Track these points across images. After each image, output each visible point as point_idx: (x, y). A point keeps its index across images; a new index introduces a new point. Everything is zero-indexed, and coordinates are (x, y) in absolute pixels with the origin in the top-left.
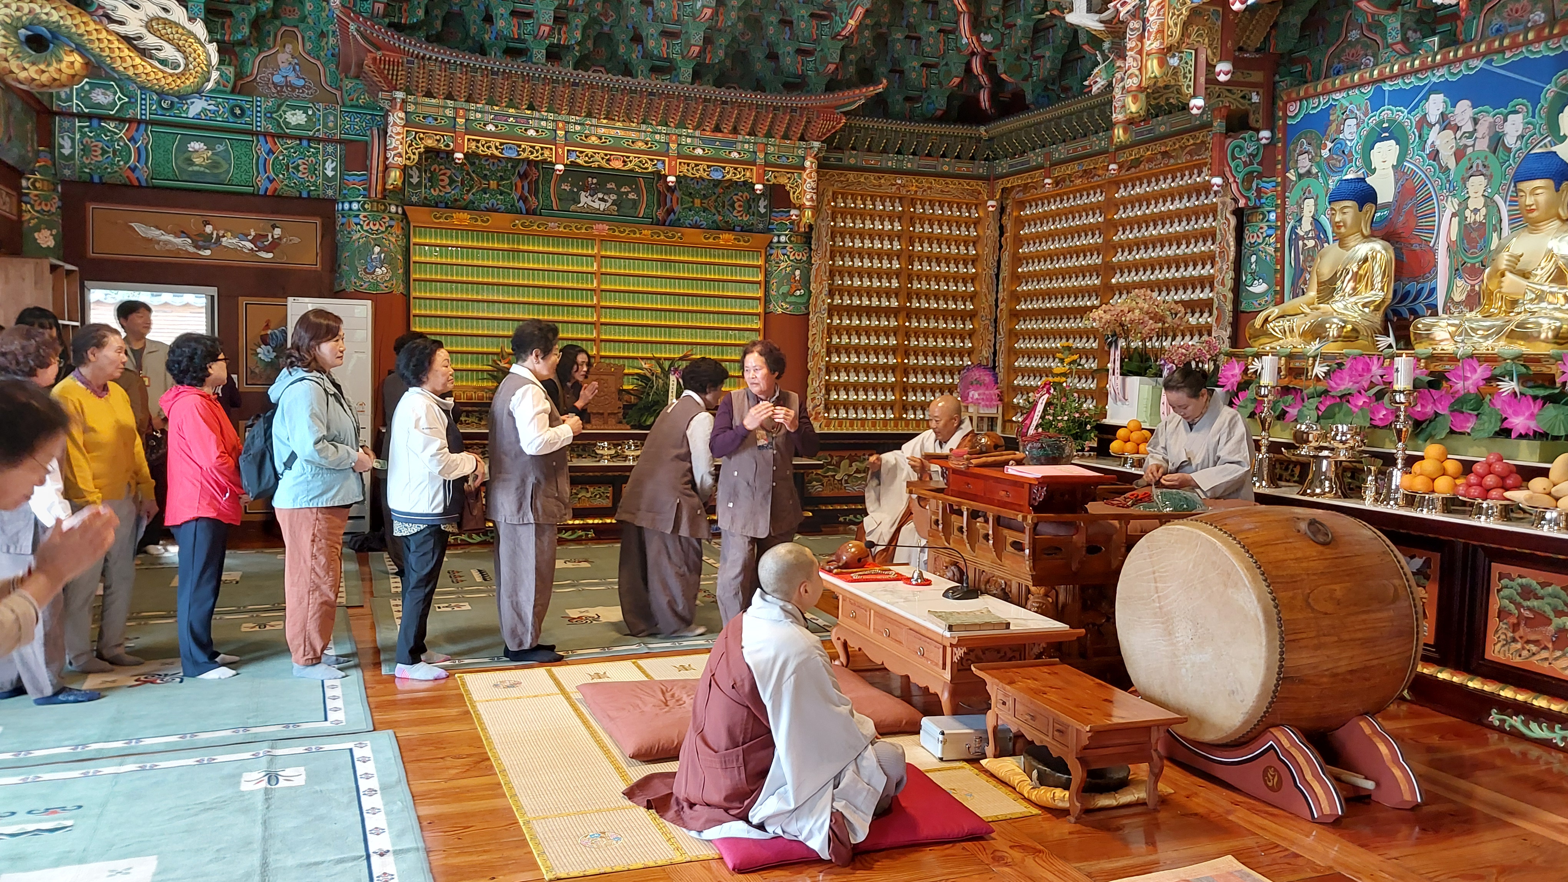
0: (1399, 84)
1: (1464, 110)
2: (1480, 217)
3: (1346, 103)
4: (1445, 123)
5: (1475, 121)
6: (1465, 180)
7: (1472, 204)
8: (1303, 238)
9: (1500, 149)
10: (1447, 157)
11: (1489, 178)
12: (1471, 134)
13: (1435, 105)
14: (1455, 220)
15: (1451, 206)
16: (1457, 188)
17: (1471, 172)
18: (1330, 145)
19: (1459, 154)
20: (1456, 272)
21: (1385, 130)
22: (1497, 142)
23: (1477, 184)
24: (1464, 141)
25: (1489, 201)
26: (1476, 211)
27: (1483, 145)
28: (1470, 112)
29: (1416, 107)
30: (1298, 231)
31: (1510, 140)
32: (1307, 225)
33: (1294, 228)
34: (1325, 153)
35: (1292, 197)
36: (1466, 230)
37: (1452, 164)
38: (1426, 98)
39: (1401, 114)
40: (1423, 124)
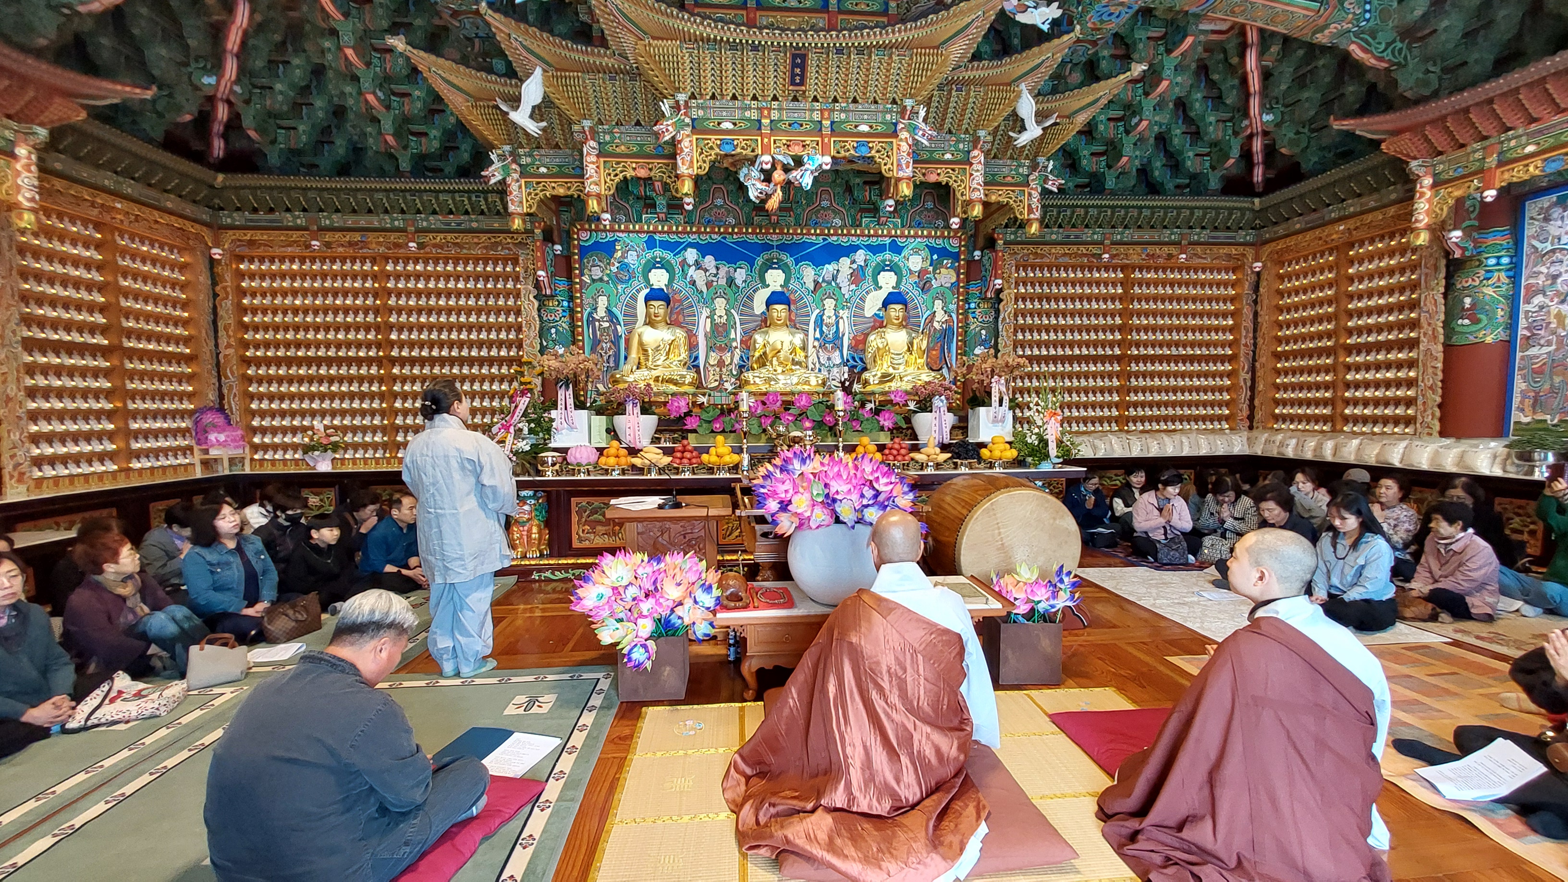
0: (665, 237)
1: (709, 261)
2: (724, 320)
3: (628, 241)
4: (698, 265)
5: (718, 268)
6: (713, 300)
7: (718, 313)
8: (599, 321)
9: (733, 286)
10: (701, 284)
11: (728, 300)
12: (715, 275)
13: (691, 255)
14: (709, 320)
15: (706, 312)
16: (709, 303)
17: (716, 295)
18: (617, 265)
19: (709, 285)
20: (710, 348)
21: (658, 262)
22: (731, 282)
23: (720, 303)
24: (711, 278)
25: (728, 313)
26: (721, 317)
27: (723, 282)
28: (714, 263)
29: (679, 253)
30: (595, 315)
31: (739, 281)
32: (601, 313)
33: (590, 314)
34: (614, 269)
35: (588, 294)
36: (714, 326)
37: (704, 289)
38: (685, 249)
39: (668, 255)
40: (684, 263)
